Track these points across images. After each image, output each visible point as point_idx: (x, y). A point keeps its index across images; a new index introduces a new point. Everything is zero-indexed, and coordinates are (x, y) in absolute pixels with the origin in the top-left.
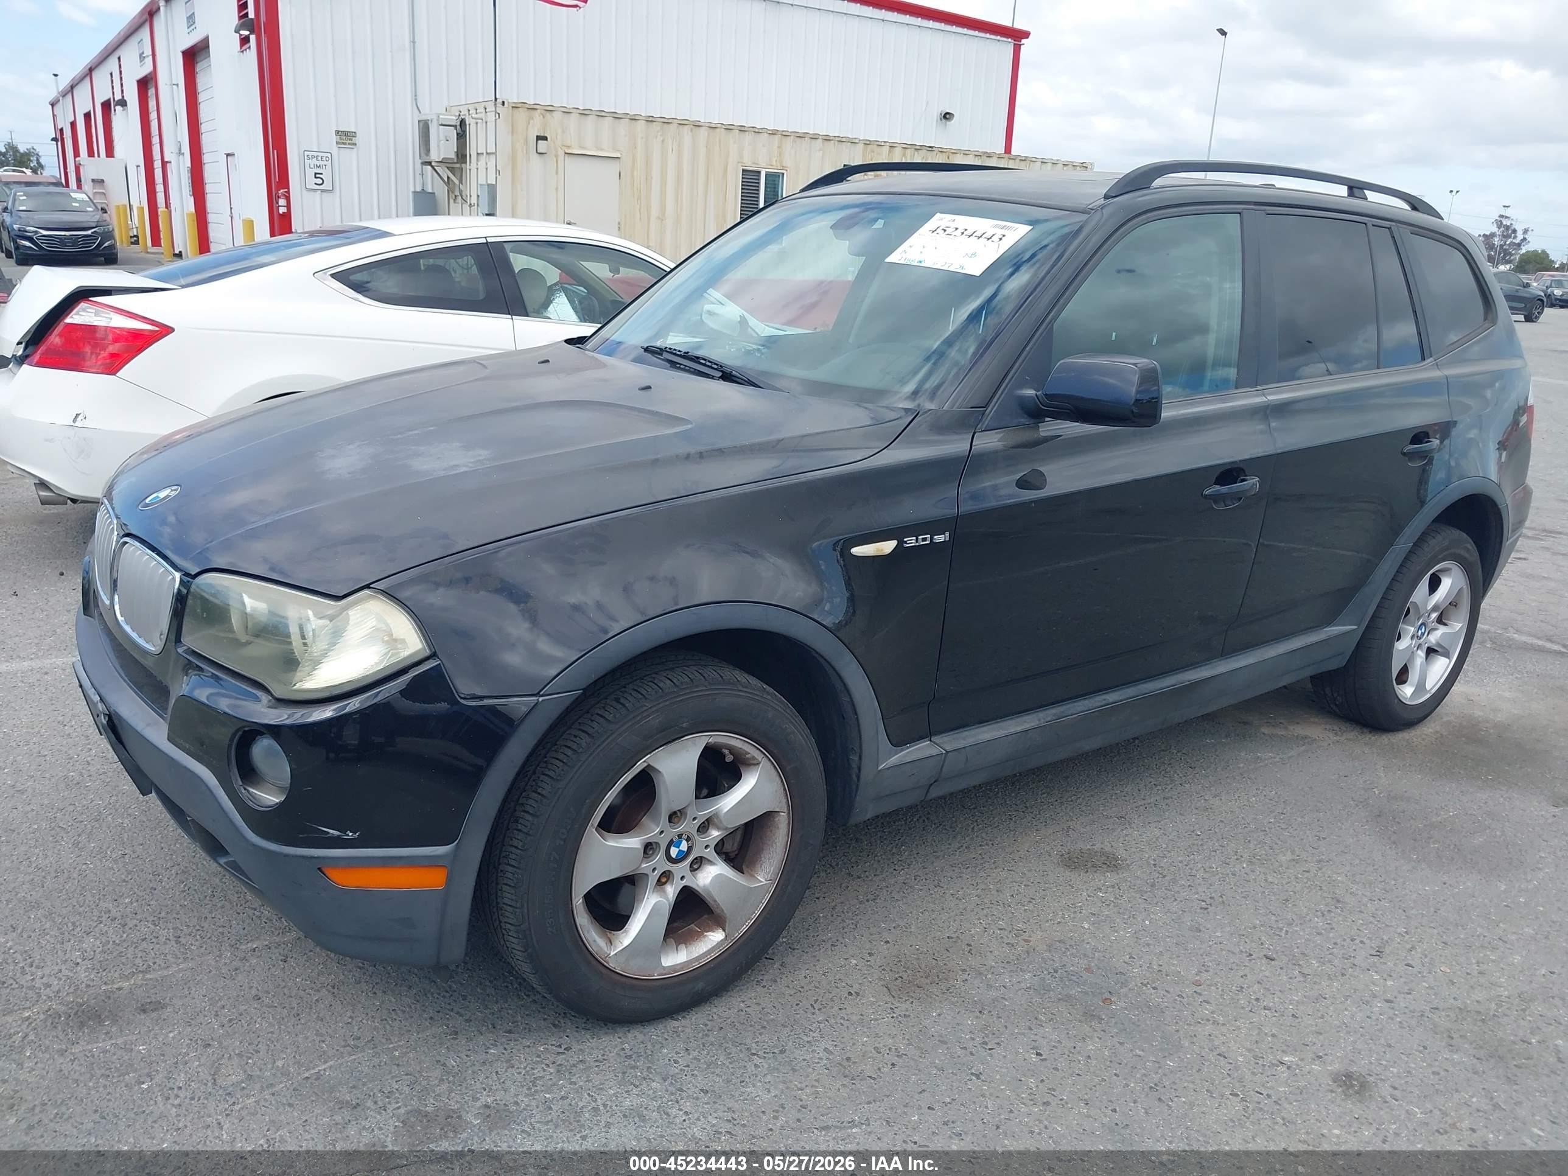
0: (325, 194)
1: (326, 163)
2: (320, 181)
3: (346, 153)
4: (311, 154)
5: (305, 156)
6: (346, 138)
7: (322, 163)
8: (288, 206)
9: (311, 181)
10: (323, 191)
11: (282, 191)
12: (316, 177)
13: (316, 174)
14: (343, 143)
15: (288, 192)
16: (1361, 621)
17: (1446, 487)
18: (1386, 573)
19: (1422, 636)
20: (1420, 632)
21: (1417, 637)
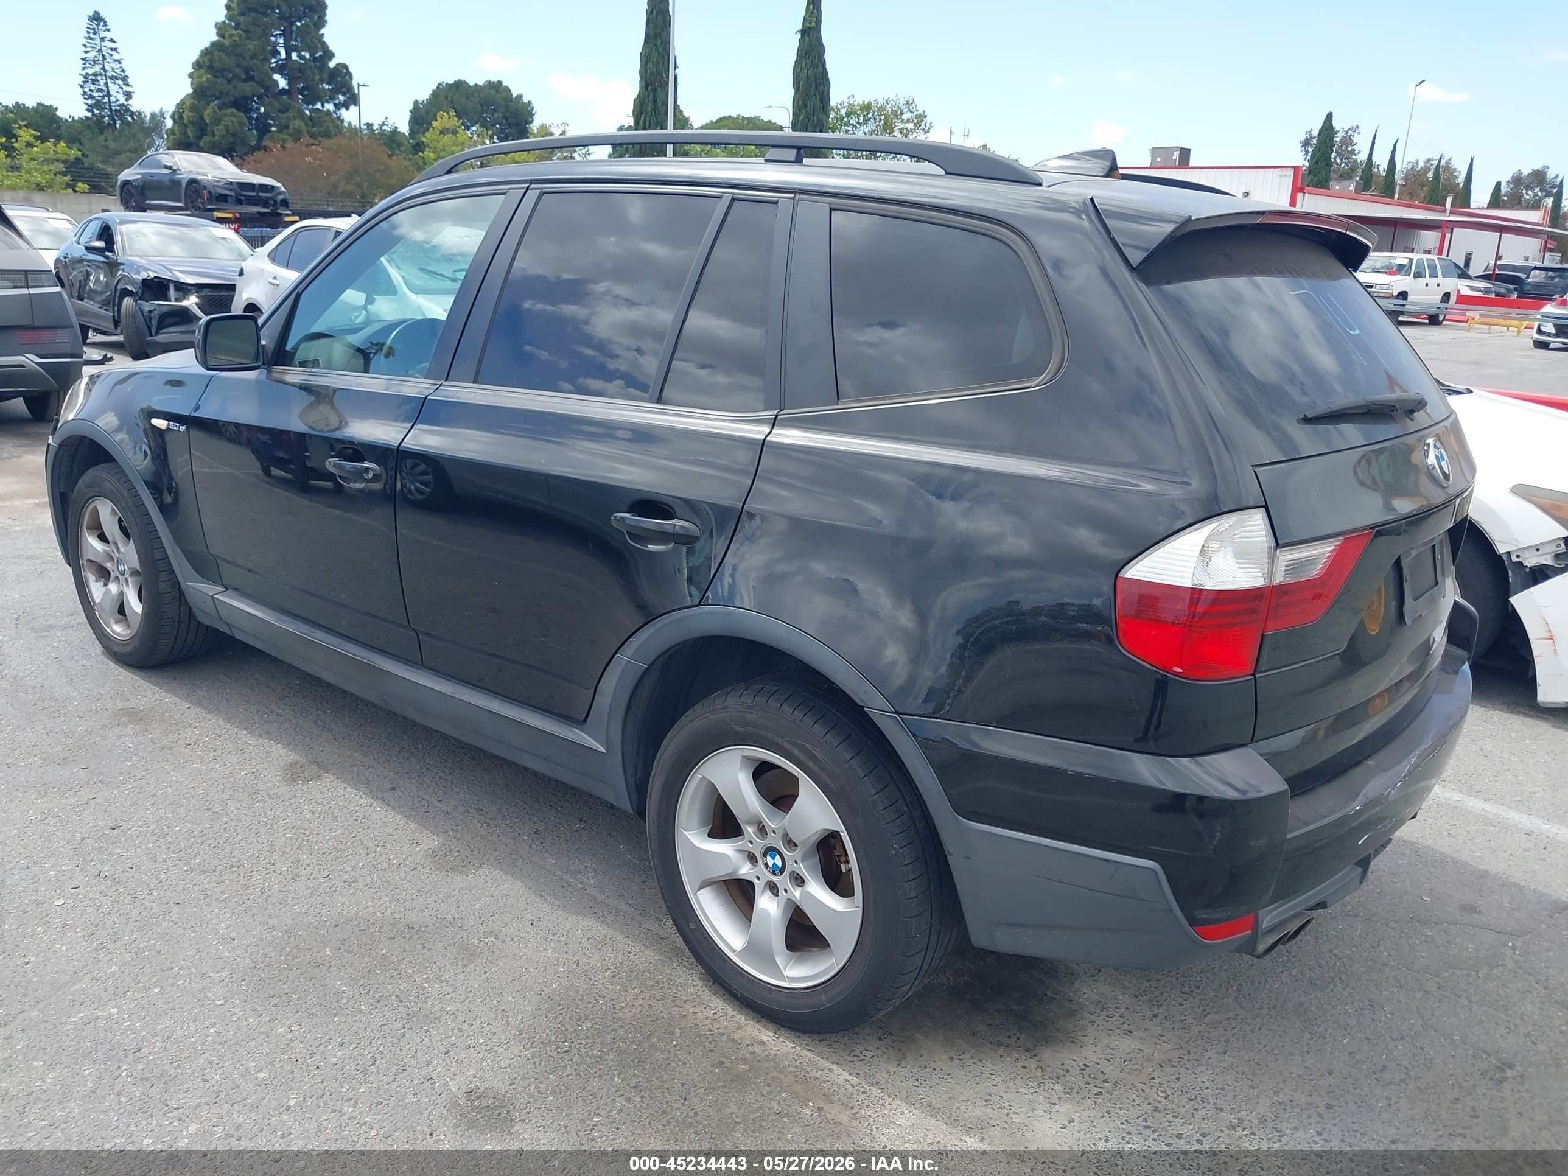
16: (608, 744)
17: (700, 604)
18: (615, 690)
19: (778, 872)
20: (775, 861)
21: (766, 865)
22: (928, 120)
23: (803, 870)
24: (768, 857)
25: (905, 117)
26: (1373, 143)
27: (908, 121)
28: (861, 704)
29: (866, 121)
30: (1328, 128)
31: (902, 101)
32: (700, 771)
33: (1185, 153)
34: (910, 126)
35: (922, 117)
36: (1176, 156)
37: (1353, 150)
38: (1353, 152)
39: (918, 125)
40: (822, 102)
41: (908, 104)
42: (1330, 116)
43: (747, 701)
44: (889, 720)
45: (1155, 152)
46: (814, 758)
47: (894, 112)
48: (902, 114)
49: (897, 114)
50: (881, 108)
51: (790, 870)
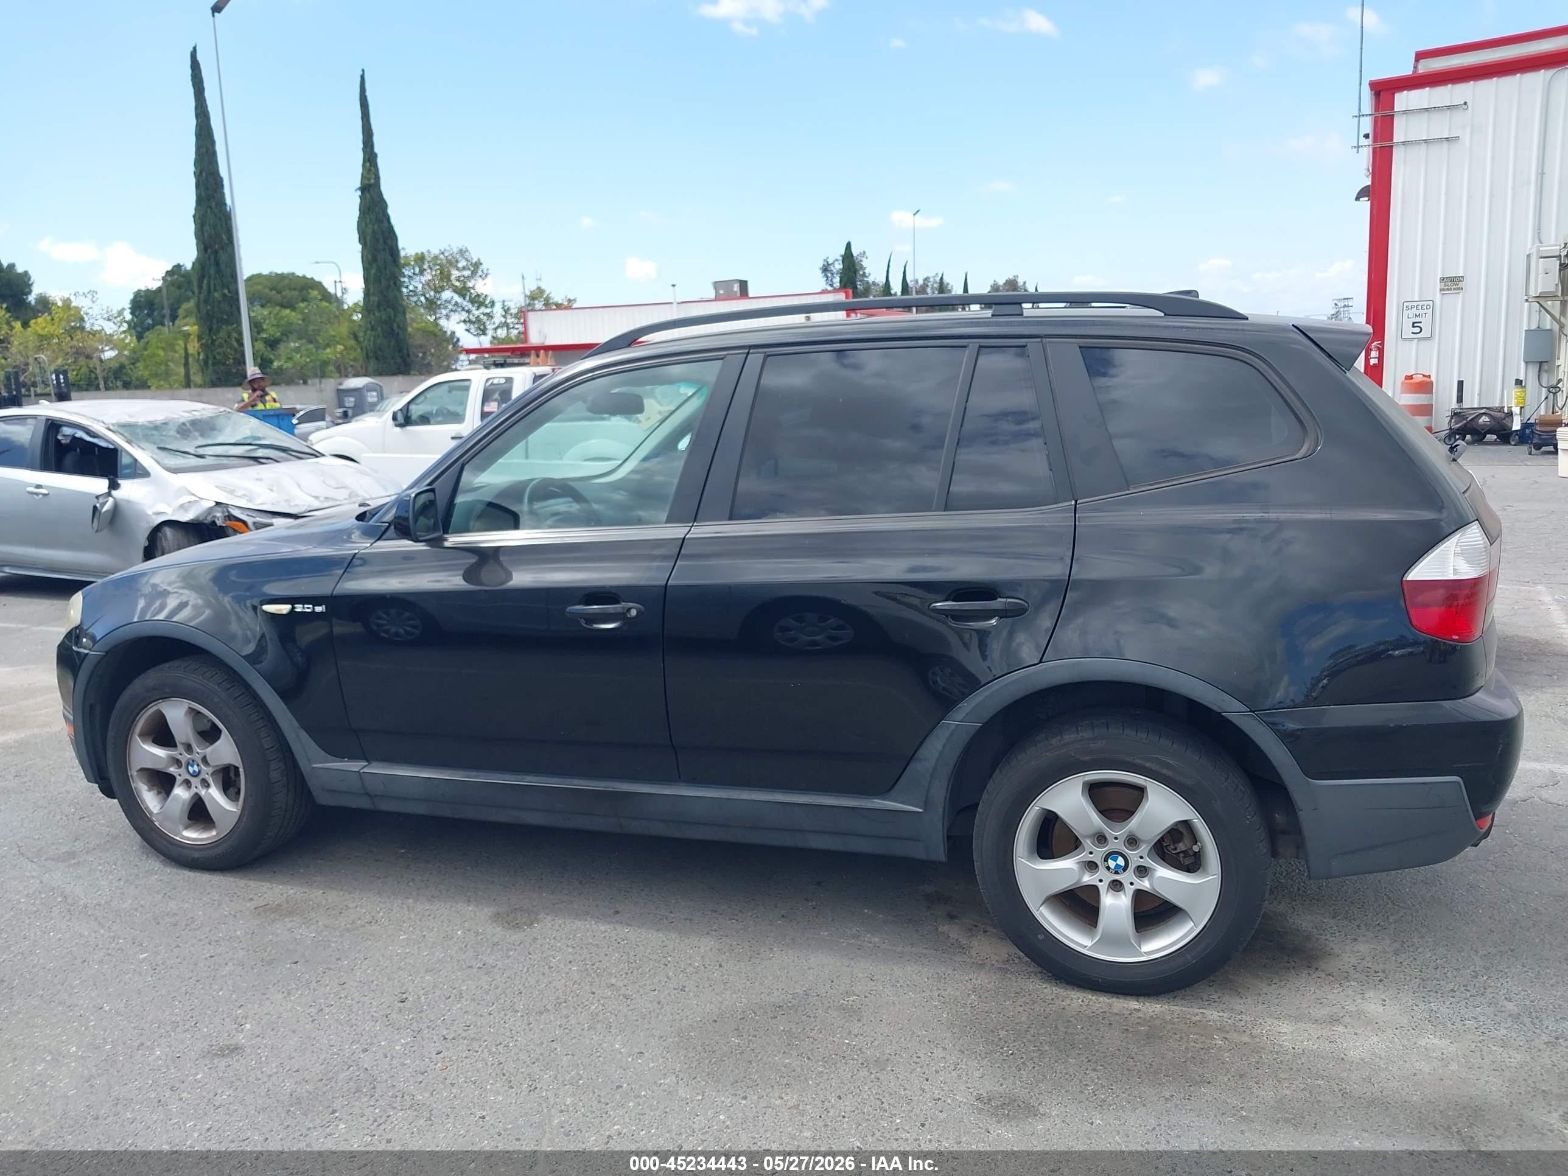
0: (1422, 343)
1: (1426, 311)
2: (1418, 330)
3: (1450, 298)
4: (1410, 304)
5: (1403, 306)
6: (1452, 283)
7: (1421, 312)
8: (1381, 358)
9: (1408, 330)
10: (1420, 339)
11: (1375, 343)
12: (1413, 326)
13: (1414, 323)
14: (1448, 289)
15: (1383, 344)
16: (926, 804)
17: (1041, 662)
18: (941, 753)
19: (1120, 871)
20: (1115, 863)
21: (1108, 868)
22: (484, 267)
23: (1148, 862)
24: (1109, 861)
25: (460, 265)
26: (889, 266)
27: (464, 268)
28: (1219, 711)
29: (422, 272)
30: (848, 257)
31: (455, 250)
32: (1038, 804)
33: (743, 285)
34: (467, 273)
35: (477, 265)
36: (736, 288)
37: (864, 273)
38: (864, 275)
39: (474, 273)
40: (392, 255)
41: (462, 252)
42: (849, 245)
43: (1087, 734)
44: (1246, 718)
45: (717, 285)
46: (1168, 766)
47: (449, 262)
48: (457, 261)
49: (452, 263)
50: (436, 257)
51: (1134, 866)
